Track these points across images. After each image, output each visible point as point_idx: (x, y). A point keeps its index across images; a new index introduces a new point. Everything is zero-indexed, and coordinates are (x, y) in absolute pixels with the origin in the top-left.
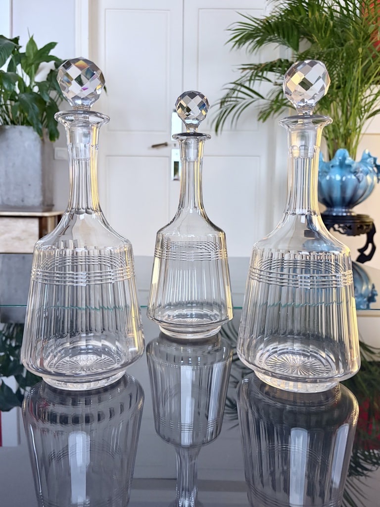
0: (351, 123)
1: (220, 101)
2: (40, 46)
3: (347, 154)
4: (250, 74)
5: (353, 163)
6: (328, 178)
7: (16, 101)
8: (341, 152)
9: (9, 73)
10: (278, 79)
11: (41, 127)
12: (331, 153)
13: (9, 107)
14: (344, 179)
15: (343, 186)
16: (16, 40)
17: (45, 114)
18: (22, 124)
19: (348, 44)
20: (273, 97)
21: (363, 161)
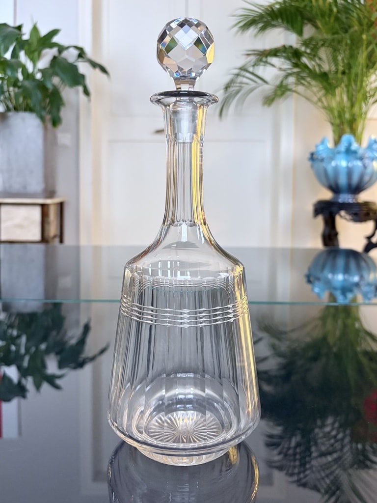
0: (356, 109)
1: (223, 87)
2: (43, 32)
3: (353, 139)
4: (254, 60)
5: (359, 149)
6: (333, 164)
7: (19, 87)
8: (346, 138)
9: (14, 60)
10: (283, 64)
11: (44, 113)
12: (337, 138)
13: (12, 94)
14: (350, 165)
15: (350, 172)
16: (19, 28)
17: (48, 101)
18: (25, 110)
19: (352, 30)
20: (278, 83)
21: (370, 147)
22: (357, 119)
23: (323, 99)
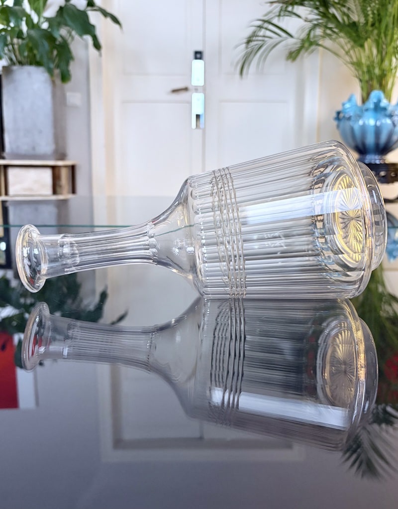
0: (386, 63)
1: (245, 41)
3: (382, 95)
4: (278, 9)
5: (388, 105)
6: (361, 122)
7: (23, 39)
8: (376, 94)
9: (17, 8)
10: (310, 14)
11: (52, 66)
12: (365, 95)
13: (16, 47)
14: (378, 123)
15: (378, 131)
17: (55, 53)
18: (31, 64)
20: (303, 35)
22: (387, 74)
23: (352, 52)
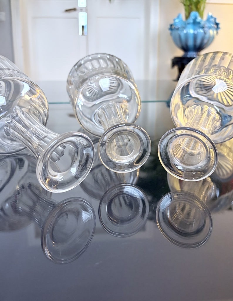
3: (198, 15)
5: (201, 21)
6: (185, 32)
8: (194, 14)
12: (187, 14)
14: (196, 32)
15: (195, 37)
21: (208, 20)
